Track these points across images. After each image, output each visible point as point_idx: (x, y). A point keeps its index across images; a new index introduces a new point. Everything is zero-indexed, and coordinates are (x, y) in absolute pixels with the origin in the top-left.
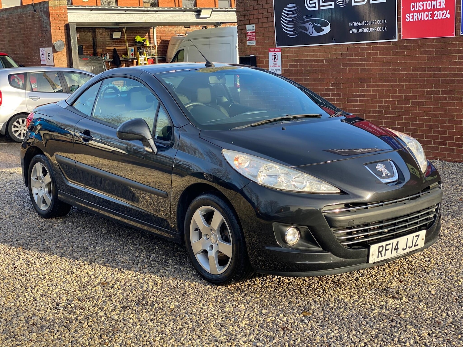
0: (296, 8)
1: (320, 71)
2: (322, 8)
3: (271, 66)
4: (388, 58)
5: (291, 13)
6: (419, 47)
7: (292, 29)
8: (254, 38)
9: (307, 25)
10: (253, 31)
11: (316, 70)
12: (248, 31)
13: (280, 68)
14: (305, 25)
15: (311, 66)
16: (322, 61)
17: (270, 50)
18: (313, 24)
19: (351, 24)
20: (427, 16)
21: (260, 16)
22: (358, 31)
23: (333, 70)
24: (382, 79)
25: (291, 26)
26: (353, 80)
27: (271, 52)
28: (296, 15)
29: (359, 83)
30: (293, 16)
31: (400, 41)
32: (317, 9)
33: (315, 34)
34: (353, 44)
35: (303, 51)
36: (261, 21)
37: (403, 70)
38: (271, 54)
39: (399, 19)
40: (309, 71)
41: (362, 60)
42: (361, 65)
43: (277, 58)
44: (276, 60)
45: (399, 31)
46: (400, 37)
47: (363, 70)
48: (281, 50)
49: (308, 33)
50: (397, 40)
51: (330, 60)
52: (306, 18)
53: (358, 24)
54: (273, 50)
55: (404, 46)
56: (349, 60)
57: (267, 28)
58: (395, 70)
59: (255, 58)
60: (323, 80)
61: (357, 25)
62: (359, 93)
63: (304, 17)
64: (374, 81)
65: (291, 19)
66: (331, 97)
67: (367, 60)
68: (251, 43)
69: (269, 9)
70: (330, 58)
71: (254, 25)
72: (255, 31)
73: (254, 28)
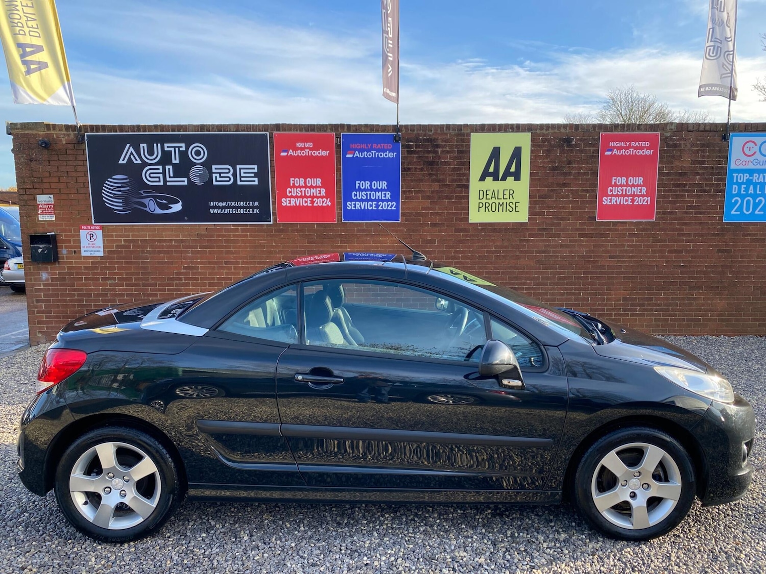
0: (128, 180)
1: (167, 252)
2: (168, 184)
3: (83, 247)
4: (261, 240)
5: (120, 185)
6: (298, 231)
7: (121, 205)
8: (53, 211)
9: (146, 201)
10: (50, 203)
11: (160, 252)
12: (40, 203)
13: (102, 250)
14: (143, 201)
15: (152, 247)
16: (170, 241)
17: (83, 227)
18: (156, 201)
19: (212, 204)
20: (306, 202)
21: (62, 186)
22: (222, 211)
23: (187, 252)
24: (254, 261)
25: (121, 201)
26: (216, 263)
27: (83, 229)
28: (128, 188)
29: (224, 265)
30: (122, 189)
31: (275, 224)
32: (161, 183)
33: (159, 211)
34: (215, 225)
35: (138, 230)
36: (63, 191)
37: (280, 252)
38: (83, 233)
39: (274, 203)
40: (149, 252)
41: (226, 241)
42: (226, 247)
43: (94, 237)
44: (92, 240)
45: (274, 214)
46: (275, 220)
47: (227, 252)
48: (102, 228)
49: (147, 209)
50: (271, 223)
51: (182, 241)
52: (144, 192)
53: (221, 204)
54: (89, 227)
55: (280, 230)
56: (208, 241)
57: (77, 201)
58: (270, 252)
59: (54, 237)
60: (172, 263)
61: (221, 206)
62: (224, 276)
63: (142, 192)
64: (243, 263)
65: (120, 193)
66: (183, 282)
67: (234, 241)
68: (45, 217)
69: (80, 178)
70: (181, 238)
71: (52, 196)
72: (53, 203)
73: (52, 199)
